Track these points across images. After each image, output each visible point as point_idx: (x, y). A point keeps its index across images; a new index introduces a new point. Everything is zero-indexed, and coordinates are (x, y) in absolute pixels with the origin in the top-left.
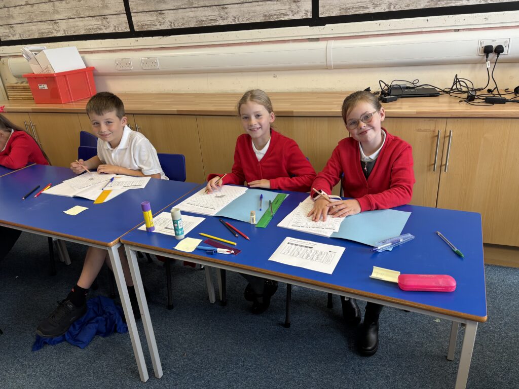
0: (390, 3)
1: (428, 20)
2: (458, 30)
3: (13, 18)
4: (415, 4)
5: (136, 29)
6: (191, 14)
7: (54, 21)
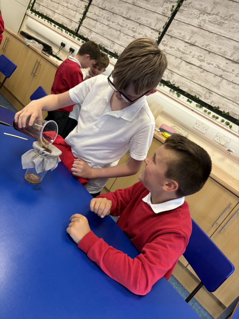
0: (174, 81)
1: (183, 98)
2: (193, 110)
3: (42, 2)
4: (183, 87)
5: (79, 32)
6: (101, 39)
7: (54, 12)
